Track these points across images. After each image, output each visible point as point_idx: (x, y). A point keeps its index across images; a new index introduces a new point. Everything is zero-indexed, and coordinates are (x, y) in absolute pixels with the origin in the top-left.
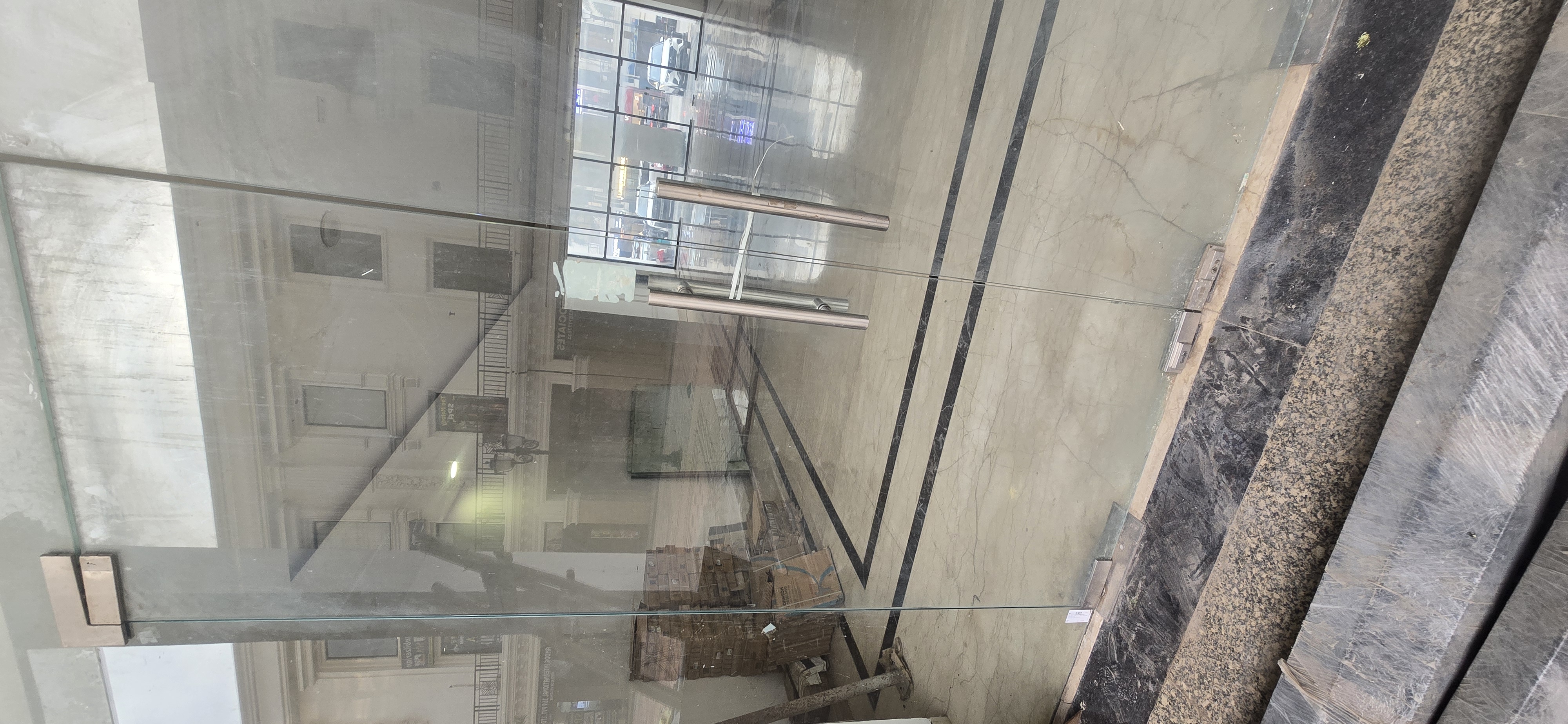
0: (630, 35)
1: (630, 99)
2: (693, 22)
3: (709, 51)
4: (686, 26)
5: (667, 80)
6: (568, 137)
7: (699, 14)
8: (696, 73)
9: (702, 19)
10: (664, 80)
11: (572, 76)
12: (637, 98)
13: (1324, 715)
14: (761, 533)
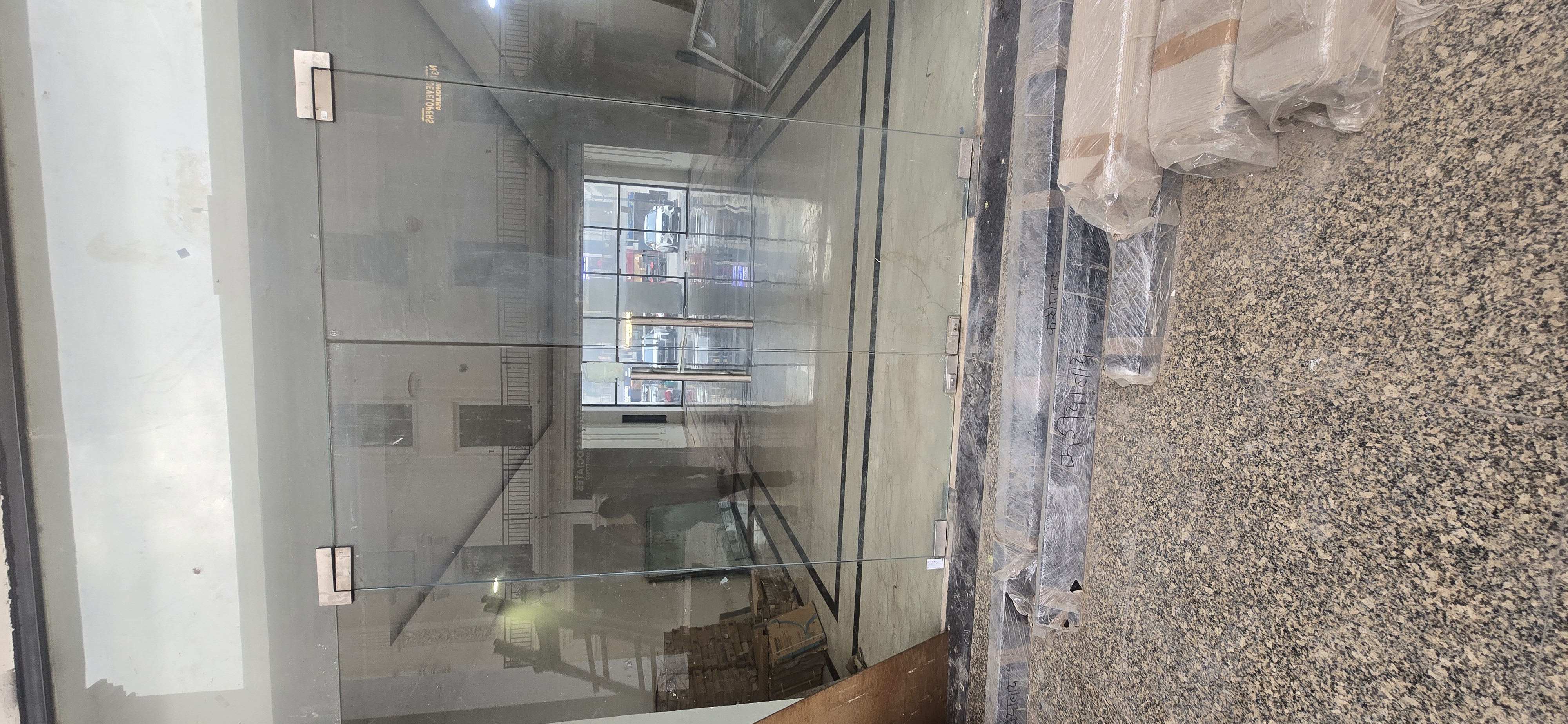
0: (626, 210)
1: (630, 261)
2: (681, 191)
3: (696, 212)
4: (675, 195)
5: (662, 241)
6: (577, 300)
7: (685, 185)
8: (686, 233)
9: (687, 189)
10: (659, 242)
11: (578, 248)
12: (637, 258)
13: (1006, 551)
14: (760, 603)
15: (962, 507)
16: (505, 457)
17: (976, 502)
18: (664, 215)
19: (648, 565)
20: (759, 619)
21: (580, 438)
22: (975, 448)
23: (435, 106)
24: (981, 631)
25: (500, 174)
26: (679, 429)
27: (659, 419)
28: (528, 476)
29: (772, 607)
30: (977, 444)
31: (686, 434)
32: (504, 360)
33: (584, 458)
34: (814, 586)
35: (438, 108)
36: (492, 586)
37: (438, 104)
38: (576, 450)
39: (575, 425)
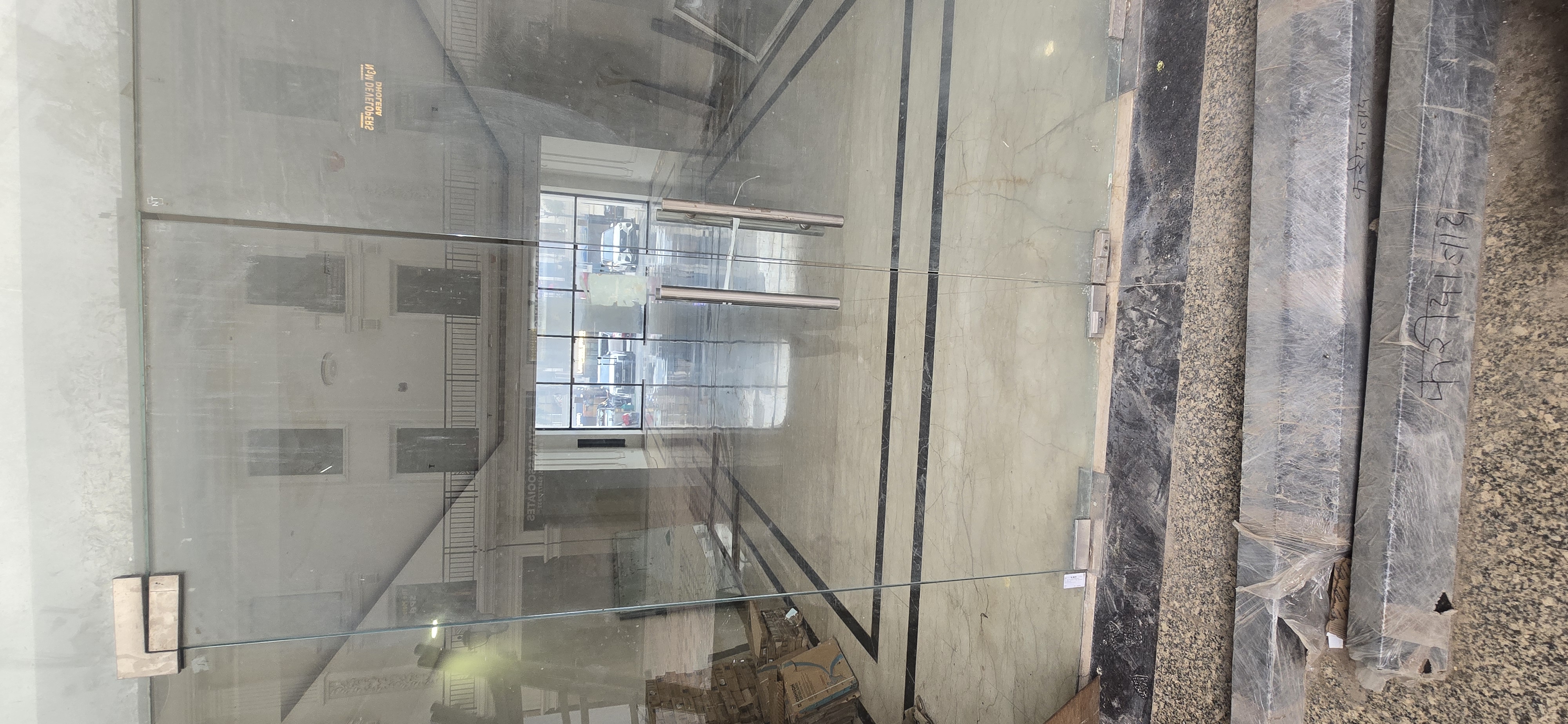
0: (583, 225)
2: (641, 205)
4: (633, 210)
7: (646, 198)
8: (646, 249)
9: (648, 203)
10: (617, 258)
13: (1277, 550)
14: (764, 642)
15: (1122, 496)
16: (448, 484)
17: (1154, 487)
18: (622, 231)
19: (618, 600)
20: (763, 660)
21: (532, 461)
22: (1147, 410)
23: (375, 111)
24: (1174, 678)
25: (447, 183)
26: (639, 453)
27: (617, 443)
28: (472, 505)
29: (778, 645)
30: (1154, 403)
31: (647, 459)
32: (449, 377)
33: (536, 483)
34: (836, 617)
35: (379, 113)
36: (429, 633)
37: (379, 108)
38: (527, 473)
39: (527, 448)
